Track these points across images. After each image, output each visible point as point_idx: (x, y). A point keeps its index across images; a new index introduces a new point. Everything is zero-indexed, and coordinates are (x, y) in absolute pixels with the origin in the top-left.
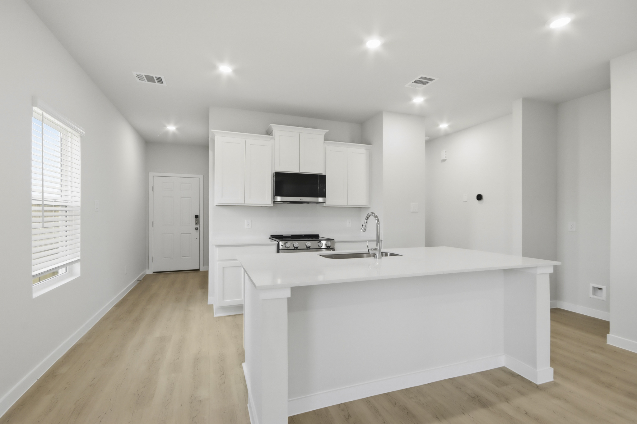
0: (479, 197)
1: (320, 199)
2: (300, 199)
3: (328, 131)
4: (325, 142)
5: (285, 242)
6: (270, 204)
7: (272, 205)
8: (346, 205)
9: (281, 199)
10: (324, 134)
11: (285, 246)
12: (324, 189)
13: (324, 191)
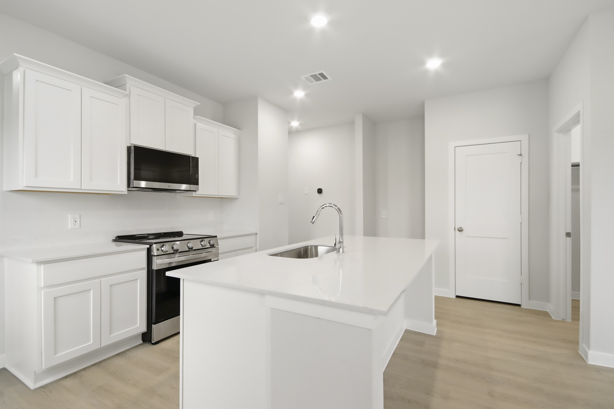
0: (320, 191)
1: (193, 187)
2: (169, 186)
3: (199, 104)
4: (195, 116)
5: (162, 244)
6: (123, 191)
7: (126, 193)
8: (218, 195)
9: (146, 184)
10: (194, 107)
11: (161, 249)
12: (197, 175)
13: (197, 177)
